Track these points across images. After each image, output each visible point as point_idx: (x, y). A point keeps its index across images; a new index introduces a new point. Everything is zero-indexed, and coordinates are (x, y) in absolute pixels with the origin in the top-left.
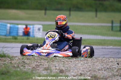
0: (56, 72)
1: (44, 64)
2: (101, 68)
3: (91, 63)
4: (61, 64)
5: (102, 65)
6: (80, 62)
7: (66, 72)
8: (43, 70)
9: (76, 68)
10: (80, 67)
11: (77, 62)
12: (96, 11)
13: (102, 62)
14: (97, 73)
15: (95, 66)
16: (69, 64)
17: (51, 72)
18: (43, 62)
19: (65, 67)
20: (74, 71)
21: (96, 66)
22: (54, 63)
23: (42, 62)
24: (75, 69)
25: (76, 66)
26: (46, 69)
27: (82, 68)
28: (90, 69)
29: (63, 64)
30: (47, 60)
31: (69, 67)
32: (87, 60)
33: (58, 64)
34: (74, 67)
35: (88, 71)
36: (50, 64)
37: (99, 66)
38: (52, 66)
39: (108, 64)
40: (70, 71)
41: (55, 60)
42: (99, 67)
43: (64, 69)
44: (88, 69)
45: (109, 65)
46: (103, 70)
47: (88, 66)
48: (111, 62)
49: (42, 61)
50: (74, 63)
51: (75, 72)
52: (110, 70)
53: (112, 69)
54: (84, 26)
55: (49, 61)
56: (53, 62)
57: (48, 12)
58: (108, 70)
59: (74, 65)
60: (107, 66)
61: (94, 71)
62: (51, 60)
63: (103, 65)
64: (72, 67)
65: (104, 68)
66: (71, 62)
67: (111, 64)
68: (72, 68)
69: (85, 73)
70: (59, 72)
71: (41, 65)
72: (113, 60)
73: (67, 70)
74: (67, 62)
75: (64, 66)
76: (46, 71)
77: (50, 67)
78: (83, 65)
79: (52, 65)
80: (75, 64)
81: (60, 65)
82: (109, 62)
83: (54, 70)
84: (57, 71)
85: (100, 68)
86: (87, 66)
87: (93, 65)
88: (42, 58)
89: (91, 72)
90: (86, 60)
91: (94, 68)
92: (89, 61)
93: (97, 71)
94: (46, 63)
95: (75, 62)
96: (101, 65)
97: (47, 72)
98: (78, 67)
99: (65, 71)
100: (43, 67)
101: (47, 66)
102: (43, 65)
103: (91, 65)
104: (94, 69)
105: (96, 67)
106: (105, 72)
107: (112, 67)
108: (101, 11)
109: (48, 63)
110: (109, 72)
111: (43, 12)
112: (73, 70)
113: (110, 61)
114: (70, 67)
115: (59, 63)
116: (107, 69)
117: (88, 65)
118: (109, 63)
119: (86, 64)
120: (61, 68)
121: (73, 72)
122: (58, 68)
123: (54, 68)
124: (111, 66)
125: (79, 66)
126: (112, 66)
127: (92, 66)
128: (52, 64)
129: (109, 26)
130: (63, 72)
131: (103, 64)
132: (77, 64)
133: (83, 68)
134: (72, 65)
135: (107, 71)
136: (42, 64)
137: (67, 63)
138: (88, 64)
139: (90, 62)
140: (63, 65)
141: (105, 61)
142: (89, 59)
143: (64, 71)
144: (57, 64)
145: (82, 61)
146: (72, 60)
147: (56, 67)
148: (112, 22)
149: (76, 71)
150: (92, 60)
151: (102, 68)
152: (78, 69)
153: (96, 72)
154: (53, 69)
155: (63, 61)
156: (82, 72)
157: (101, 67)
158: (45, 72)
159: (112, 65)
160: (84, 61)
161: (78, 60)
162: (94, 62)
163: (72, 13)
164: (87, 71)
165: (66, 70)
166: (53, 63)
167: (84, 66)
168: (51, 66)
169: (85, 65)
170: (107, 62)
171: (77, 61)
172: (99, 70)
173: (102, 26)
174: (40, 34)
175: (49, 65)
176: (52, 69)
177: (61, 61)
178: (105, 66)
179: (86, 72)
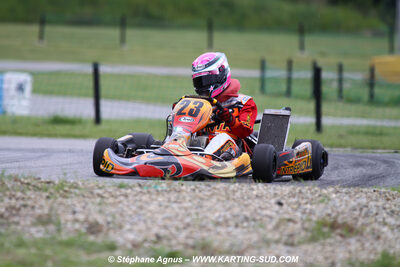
0: (77, 230)
1: (37, 206)
2: (225, 216)
3: (190, 201)
4: (93, 203)
5: (228, 206)
6: (154, 197)
7: (109, 229)
8: (34, 224)
9: (143, 218)
10: (156, 215)
11: (145, 198)
12: (210, 27)
13: (228, 199)
14: (212, 233)
15: (205, 209)
16: (120, 205)
17: (59, 230)
18: (33, 196)
19: (107, 215)
20: (136, 228)
21: (209, 210)
22: (69, 202)
23: (29, 198)
24: (139, 220)
25: (143, 212)
26: (43, 221)
27: (159, 217)
28: (188, 220)
29: (100, 204)
30: (46, 190)
31: (117, 216)
33: (83, 204)
34: (135, 212)
35: (181, 226)
36: (55, 205)
37: (216, 211)
38: (64, 212)
39: (246, 203)
40: (121, 227)
41: (72, 190)
42: (217, 214)
43: (100, 219)
44: (181, 220)
45: (252, 208)
46: (232, 223)
47: (183, 211)
48: (257, 196)
49: (29, 193)
50: (136, 201)
51: (140, 231)
52: (253, 223)
53: (261, 220)
54: (169, 77)
55: (51, 193)
56: (64, 197)
57: (48, 29)
58: (245, 224)
59: (134, 208)
60: (242, 210)
61: (202, 227)
62: (57, 191)
63: (230, 209)
64: (130, 213)
65: (235, 216)
66: (126, 196)
67: (257, 206)
68: (127, 219)
69: (171, 233)
70: (83, 230)
71: (25, 206)
72: (265, 192)
73: (111, 226)
74: (112, 196)
75: (100, 212)
76: (42, 228)
77: (57, 215)
78: (167, 207)
79: (62, 208)
80: (139, 204)
81: (90, 206)
82: (249, 198)
83: (69, 225)
84: (77, 226)
85: (219, 217)
86: (177, 210)
87: (197, 208)
88: (28, 184)
89: (191, 232)
90: (176, 191)
91: (200, 216)
92: (184, 194)
93: (211, 226)
94: (43, 202)
95: (138, 198)
96: (224, 206)
97: (47, 232)
98: (149, 214)
99: (105, 229)
100: (32, 216)
101: (46, 211)
102: (33, 207)
103: (191, 208)
104: (202, 220)
105: (208, 214)
106: (237, 232)
107: (259, 214)
108: (225, 28)
109: (50, 201)
110: (251, 229)
111: (35, 29)
112: (132, 224)
113: (255, 193)
114: (121, 215)
115: (87, 200)
116: (242, 222)
117: (180, 208)
118: (250, 201)
119: (175, 206)
120: (91, 219)
121: (130, 230)
122: (81, 217)
123: (70, 217)
124: (255, 210)
125: (150, 211)
126: (259, 211)
127: (193, 211)
128: (61, 204)
129: (251, 79)
130: (99, 231)
131: (231, 202)
132: (145, 206)
133: (164, 219)
134: (128, 206)
135: (244, 228)
136: (29, 203)
137: (111, 200)
138: (180, 203)
139: (188, 199)
140: (98, 208)
141: (238, 194)
142: (184, 187)
143: (102, 226)
144: (79, 202)
145: (163, 195)
146: (129, 191)
147: (74, 212)
148: (263, 66)
149: (142, 226)
150: (194, 190)
151: (228, 216)
152: (149, 223)
153: (209, 230)
154: (67, 221)
155: (99, 195)
156: (163, 232)
157: (222, 214)
158: (38, 232)
159: (260, 208)
160: (166, 195)
161: (149, 192)
162: (202, 199)
163: (131, 33)
164: (178, 229)
165: (108, 223)
166: (64, 201)
167: (168, 211)
168: (59, 212)
169: (173, 209)
170: (243, 198)
171: (144, 194)
172: (217, 224)
174: (25, 103)
175: (51, 209)
176: (63, 221)
177: (92, 193)
178: (236, 210)
179: (173, 230)
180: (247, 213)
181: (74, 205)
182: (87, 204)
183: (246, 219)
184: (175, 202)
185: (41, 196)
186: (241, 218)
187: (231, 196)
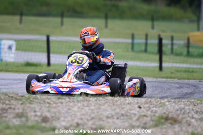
0: (36, 121)
1: (16, 108)
2: (112, 114)
3: (94, 106)
4: (45, 107)
5: (113, 108)
6: (76, 103)
7: (53, 120)
8: (14, 118)
9: (70, 114)
11: (71, 104)
12: (106, 17)
13: (114, 105)
14: (105, 122)
15: (102, 110)
16: (59, 108)
17: (27, 120)
18: (14, 103)
19: (52, 113)
20: (66, 120)
21: (104, 110)
22: (32, 106)
23: (13, 104)
24: (68, 115)
25: (70, 111)
26: (19, 116)
27: (78, 114)
28: (93, 115)
29: (48, 107)
30: (21, 100)
31: (57, 113)
32: (89, 101)
33: (40, 107)
34: (66, 112)
35: (89, 118)
36: (26, 108)
37: (107, 111)
38: (30, 111)
39: (122, 107)
40: (58, 119)
41: (34, 100)
42: (108, 113)
43: (48, 115)
44: (90, 116)
45: (125, 109)
46: (115, 117)
47: (90, 111)
48: (128, 104)
49: (12, 101)
50: (66, 106)
51: (68, 121)
52: (126, 117)
53: (130, 116)
55: (24, 102)
56: (30, 103)
57: (24, 18)
58: (122, 118)
59: (66, 109)
60: (120, 111)
61: (100, 119)
62: (27, 100)
63: (114, 110)
64: (63, 112)
65: (117, 114)
66: (62, 103)
67: (128, 108)
68: (62, 115)
70: (40, 121)
71: (10, 108)
72: (132, 101)
73: (54, 118)
74: (55, 103)
75: (49, 111)
76: (19, 119)
77: (26, 113)
78: (82, 109)
79: (29, 109)
80: (68, 107)
81: (43, 108)
82: (124, 104)
83: (33, 118)
84: (37, 118)
86: (87, 111)
87: (97, 109)
88: (12, 97)
89: (95, 122)
90: (87, 100)
91: (100, 113)
92: (91, 102)
93: (104, 119)
94: (19, 106)
95: (68, 104)
96: (111, 109)
97: (21, 121)
98: (73, 113)
99: (50, 120)
100: (14, 113)
101: (21, 110)
102: (14, 109)
103: (95, 109)
104: (100, 116)
105: (104, 113)
106: (117, 121)
107: (129, 113)
108: (114, 18)
109: (23, 106)
110: (125, 120)
111: (17, 18)
112: (65, 117)
113: (127, 102)
114: (59, 113)
115: (42, 105)
116: (120, 117)
118: (125, 106)
119: (87, 108)
120: (44, 115)
121: (64, 121)
122: (39, 114)
123: (33, 114)
124: (127, 111)
125: (74, 111)
127: (96, 111)
128: (28, 107)
130: (48, 121)
131: (115, 107)
132: (71, 108)
133: (81, 115)
134: (63, 108)
135: (121, 119)
136: (13, 106)
137: (54, 105)
138: (89, 107)
139: (93, 104)
140: (47, 109)
141: (119, 102)
142: (91, 99)
143: (49, 118)
144: (38, 106)
145: (80, 103)
146: (63, 101)
147: (35, 111)
148: (133, 37)
149: (69, 118)
150: (96, 100)
151: (114, 113)
152: (73, 116)
153: (103, 121)
154: (31, 116)
155: (48, 103)
156: (80, 122)
157: (111, 112)
158: (17, 121)
159: (130, 110)
160: (82, 103)
161: (73, 101)
162: (100, 105)
163: (66, 20)
164: (88, 120)
165: (53, 117)
166: (30, 105)
167: (83, 111)
168: (28, 111)
169: (85, 110)
170: (121, 104)
171: (71, 102)
172: (108, 117)
173: (115, 43)
174: (12, 55)
175: (23, 109)
176: (29, 116)
177: (44, 101)
178: (118, 111)
179: (85, 121)
180: (123, 112)
181: (35, 108)
182: (42, 107)
183: (123, 115)
184: (87, 106)
185: (18, 103)
186: (120, 114)
187: (115, 104)
